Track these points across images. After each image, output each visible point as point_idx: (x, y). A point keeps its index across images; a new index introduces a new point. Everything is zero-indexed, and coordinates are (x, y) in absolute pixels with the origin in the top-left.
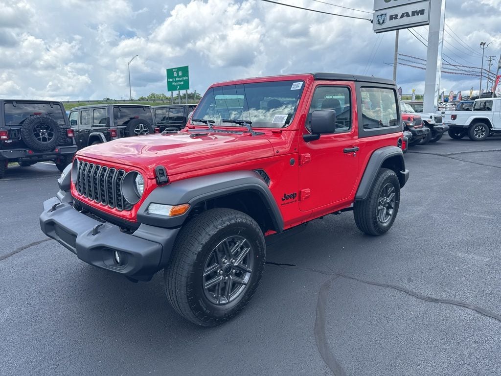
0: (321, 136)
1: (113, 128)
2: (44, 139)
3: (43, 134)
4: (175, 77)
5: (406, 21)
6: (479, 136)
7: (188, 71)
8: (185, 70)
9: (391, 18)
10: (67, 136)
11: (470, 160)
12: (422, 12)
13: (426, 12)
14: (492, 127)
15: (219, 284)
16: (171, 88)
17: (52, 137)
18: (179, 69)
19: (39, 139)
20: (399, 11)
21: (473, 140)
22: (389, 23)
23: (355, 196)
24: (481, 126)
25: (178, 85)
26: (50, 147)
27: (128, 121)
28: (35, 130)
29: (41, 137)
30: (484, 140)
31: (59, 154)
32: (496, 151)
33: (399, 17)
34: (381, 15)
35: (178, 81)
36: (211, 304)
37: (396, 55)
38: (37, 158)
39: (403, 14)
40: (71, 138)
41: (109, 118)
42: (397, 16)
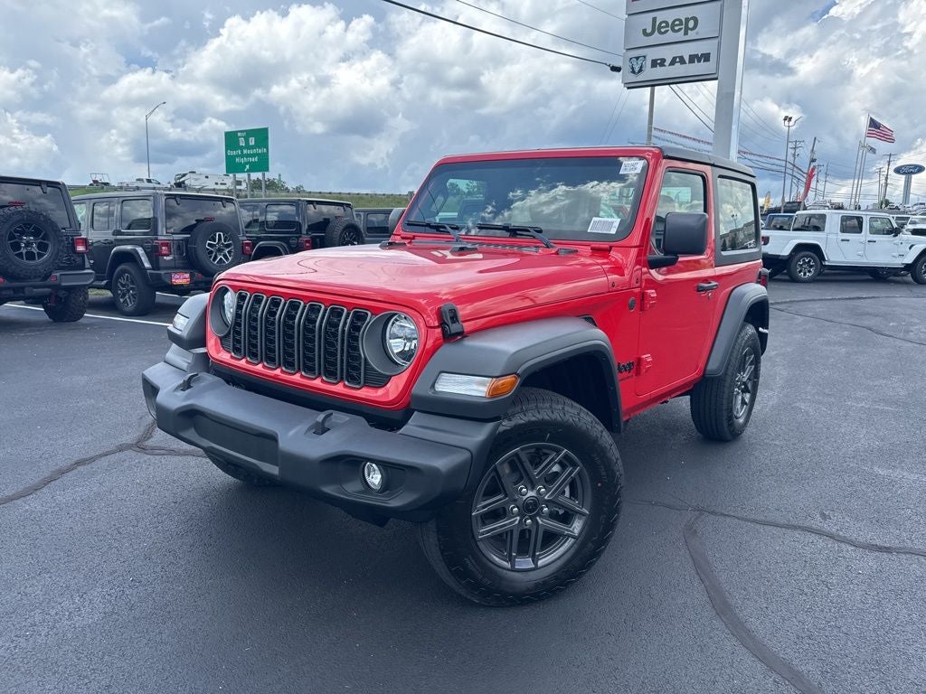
0: (680, 259)
1: (163, 238)
2: (31, 256)
3: (28, 244)
4: (242, 148)
5: (679, 70)
6: (805, 274)
7: (267, 138)
8: (261, 136)
9: (654, 64)
10: (74, 251)
11: (809, 315)
12: (706, 57)
13: (713, 58)
14: (824, 260)
15: (512, 531)
16: (232, 167)
17: (46, 250)
18: (249, 133)
19: (20, 255)
20: (667, 53)
21: (794, 280)
22: (650, 73)
23: (705, 370)
24: (807, 257)
25: (246, 163)
26: (42, 271)
27: (194, 226)
28: (12, 237)
29: (24, 251)
30: (812, 281)
31: (57, 287)
32: (842, 299)
33: (667, 63)
34: (637, 58)
35: (248, 156)
36: (496, 568)
37: (650, 129)
38: (12, 292)
39: (674, 59)
40: (81, 254)
41: (155, 219)
42: (663, 60)
